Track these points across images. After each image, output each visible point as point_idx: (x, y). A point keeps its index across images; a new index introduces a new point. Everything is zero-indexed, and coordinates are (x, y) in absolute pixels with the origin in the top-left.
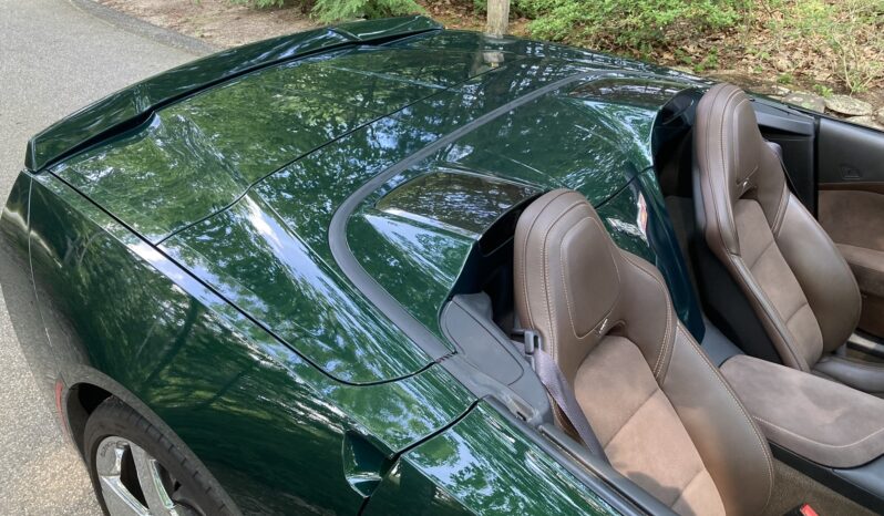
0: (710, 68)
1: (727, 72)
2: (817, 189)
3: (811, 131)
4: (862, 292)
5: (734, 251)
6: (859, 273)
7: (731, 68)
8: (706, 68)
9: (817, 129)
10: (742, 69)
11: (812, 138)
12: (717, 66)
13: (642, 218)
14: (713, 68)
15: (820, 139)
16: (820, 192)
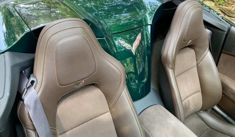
0: (221, 5)
1: (226, 7)
2: (221, 52)
3: (226, 30)
4: (223, 93)
5: (170, 67)
6: (224, 87)
7: (227, 7)
8: (219, 4)
9: (229, 30)
10: (231, 8)
11: (226, 33)
12: (223, 4)
13: (136, 43)
14: (222, 5)
15: (229, 34)
16: (222, 54)
